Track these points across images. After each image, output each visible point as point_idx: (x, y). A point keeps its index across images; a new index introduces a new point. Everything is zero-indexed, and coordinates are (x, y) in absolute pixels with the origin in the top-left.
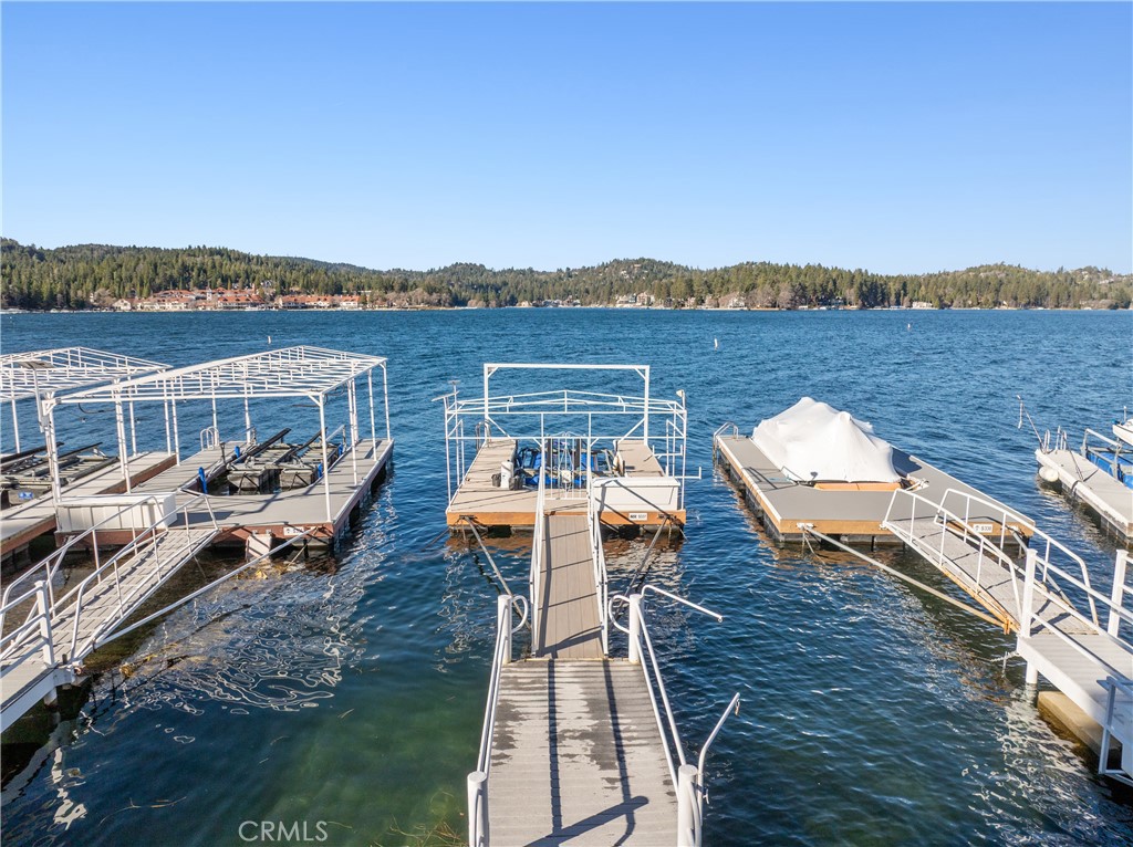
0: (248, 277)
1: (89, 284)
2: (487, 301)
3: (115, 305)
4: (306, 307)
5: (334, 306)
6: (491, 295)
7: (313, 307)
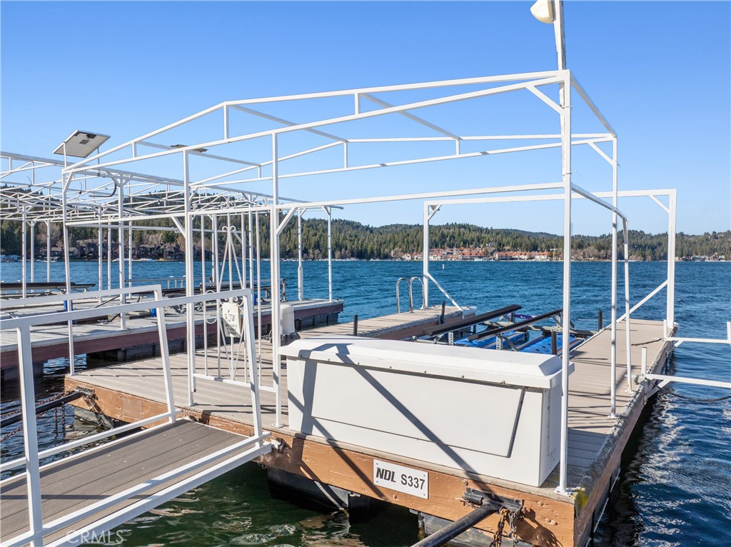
0: (479, 241)
1: (392, 246)
2: (644, 257)
3: (403, 257)
4: (513, 259)
5: (531, 258)
6: (648, 252)
7: (517, 259)
